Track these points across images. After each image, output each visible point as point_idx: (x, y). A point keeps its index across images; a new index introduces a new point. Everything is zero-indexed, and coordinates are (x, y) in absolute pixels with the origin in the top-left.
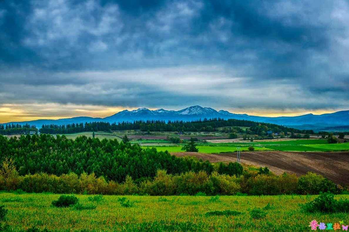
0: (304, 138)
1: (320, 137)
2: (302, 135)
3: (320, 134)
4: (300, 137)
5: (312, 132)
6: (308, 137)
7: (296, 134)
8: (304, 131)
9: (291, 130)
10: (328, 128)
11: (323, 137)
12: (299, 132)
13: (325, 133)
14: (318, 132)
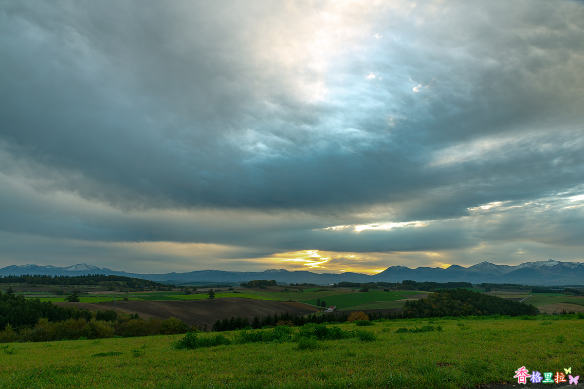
0: (168, 290)
1: (180, 290)
2: (167, 288)
3: (179, 287)
4: (165, 290)
5: (174, 286)
6: (171, 290)
7: (162, 288)
8: (168, 285)
9: (159, 284)
10: (185, 283)
11: (182, 290)
12: (164, 286)
13: (183, 287)
14: (178, 286)
